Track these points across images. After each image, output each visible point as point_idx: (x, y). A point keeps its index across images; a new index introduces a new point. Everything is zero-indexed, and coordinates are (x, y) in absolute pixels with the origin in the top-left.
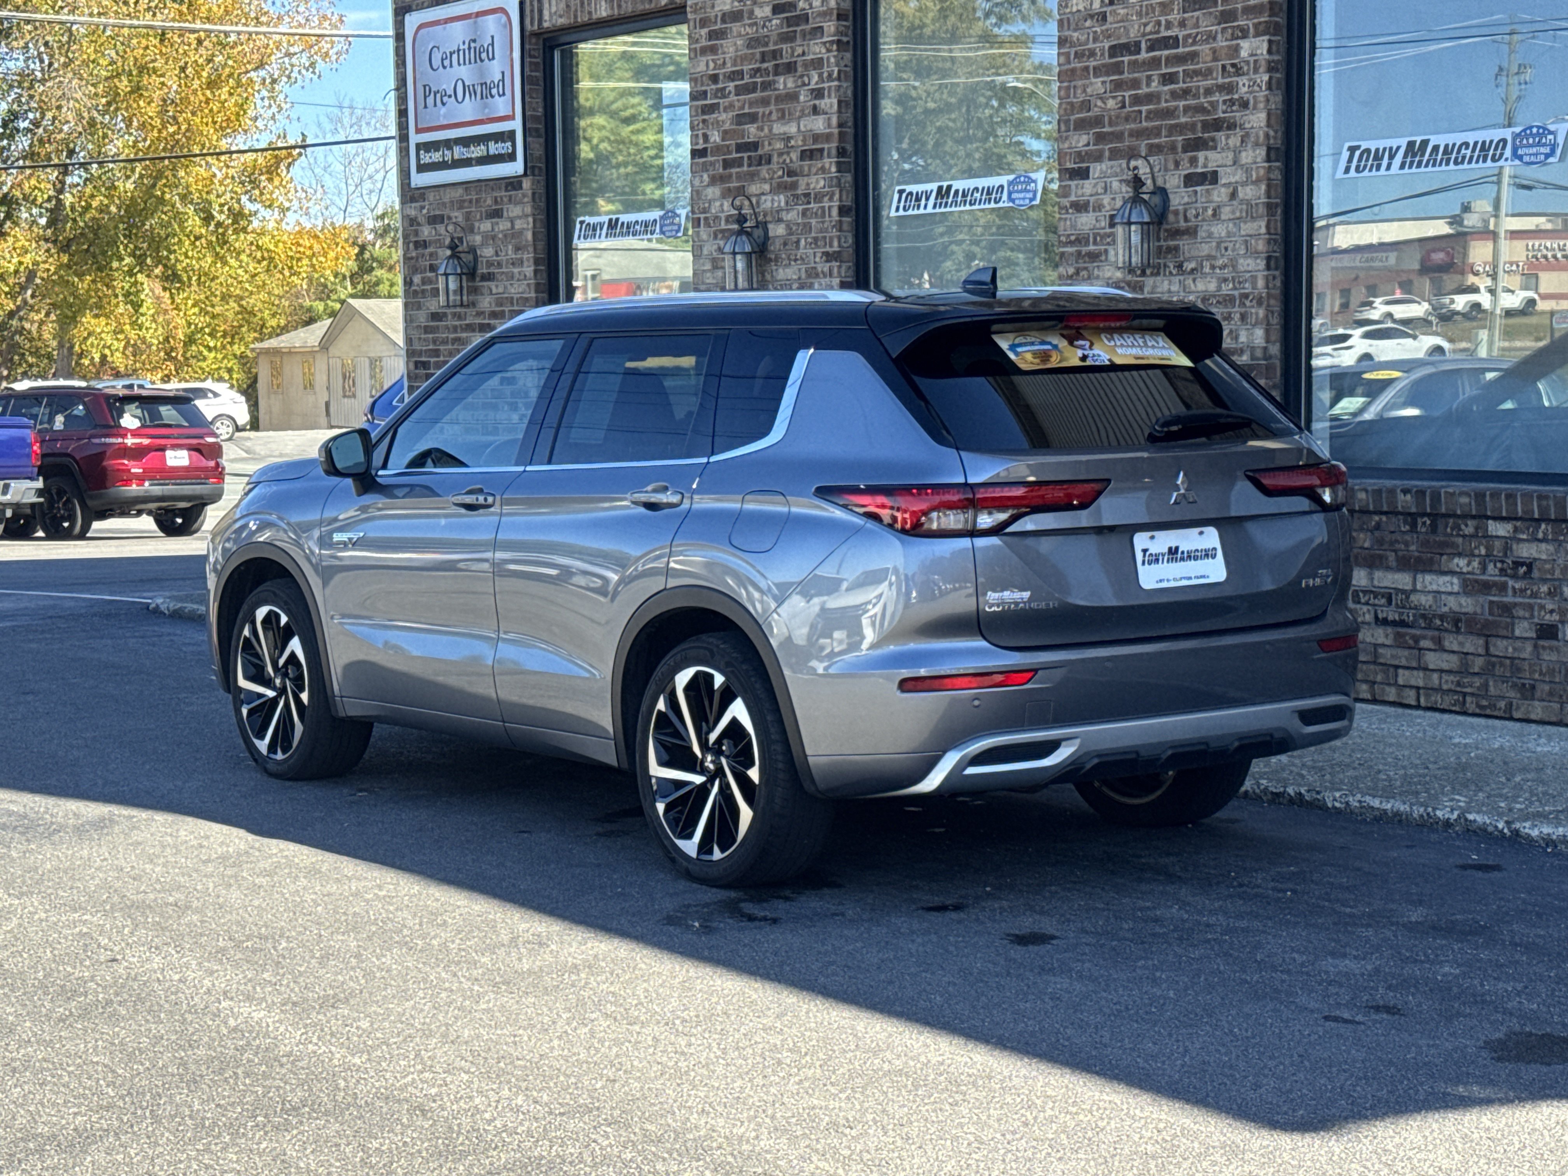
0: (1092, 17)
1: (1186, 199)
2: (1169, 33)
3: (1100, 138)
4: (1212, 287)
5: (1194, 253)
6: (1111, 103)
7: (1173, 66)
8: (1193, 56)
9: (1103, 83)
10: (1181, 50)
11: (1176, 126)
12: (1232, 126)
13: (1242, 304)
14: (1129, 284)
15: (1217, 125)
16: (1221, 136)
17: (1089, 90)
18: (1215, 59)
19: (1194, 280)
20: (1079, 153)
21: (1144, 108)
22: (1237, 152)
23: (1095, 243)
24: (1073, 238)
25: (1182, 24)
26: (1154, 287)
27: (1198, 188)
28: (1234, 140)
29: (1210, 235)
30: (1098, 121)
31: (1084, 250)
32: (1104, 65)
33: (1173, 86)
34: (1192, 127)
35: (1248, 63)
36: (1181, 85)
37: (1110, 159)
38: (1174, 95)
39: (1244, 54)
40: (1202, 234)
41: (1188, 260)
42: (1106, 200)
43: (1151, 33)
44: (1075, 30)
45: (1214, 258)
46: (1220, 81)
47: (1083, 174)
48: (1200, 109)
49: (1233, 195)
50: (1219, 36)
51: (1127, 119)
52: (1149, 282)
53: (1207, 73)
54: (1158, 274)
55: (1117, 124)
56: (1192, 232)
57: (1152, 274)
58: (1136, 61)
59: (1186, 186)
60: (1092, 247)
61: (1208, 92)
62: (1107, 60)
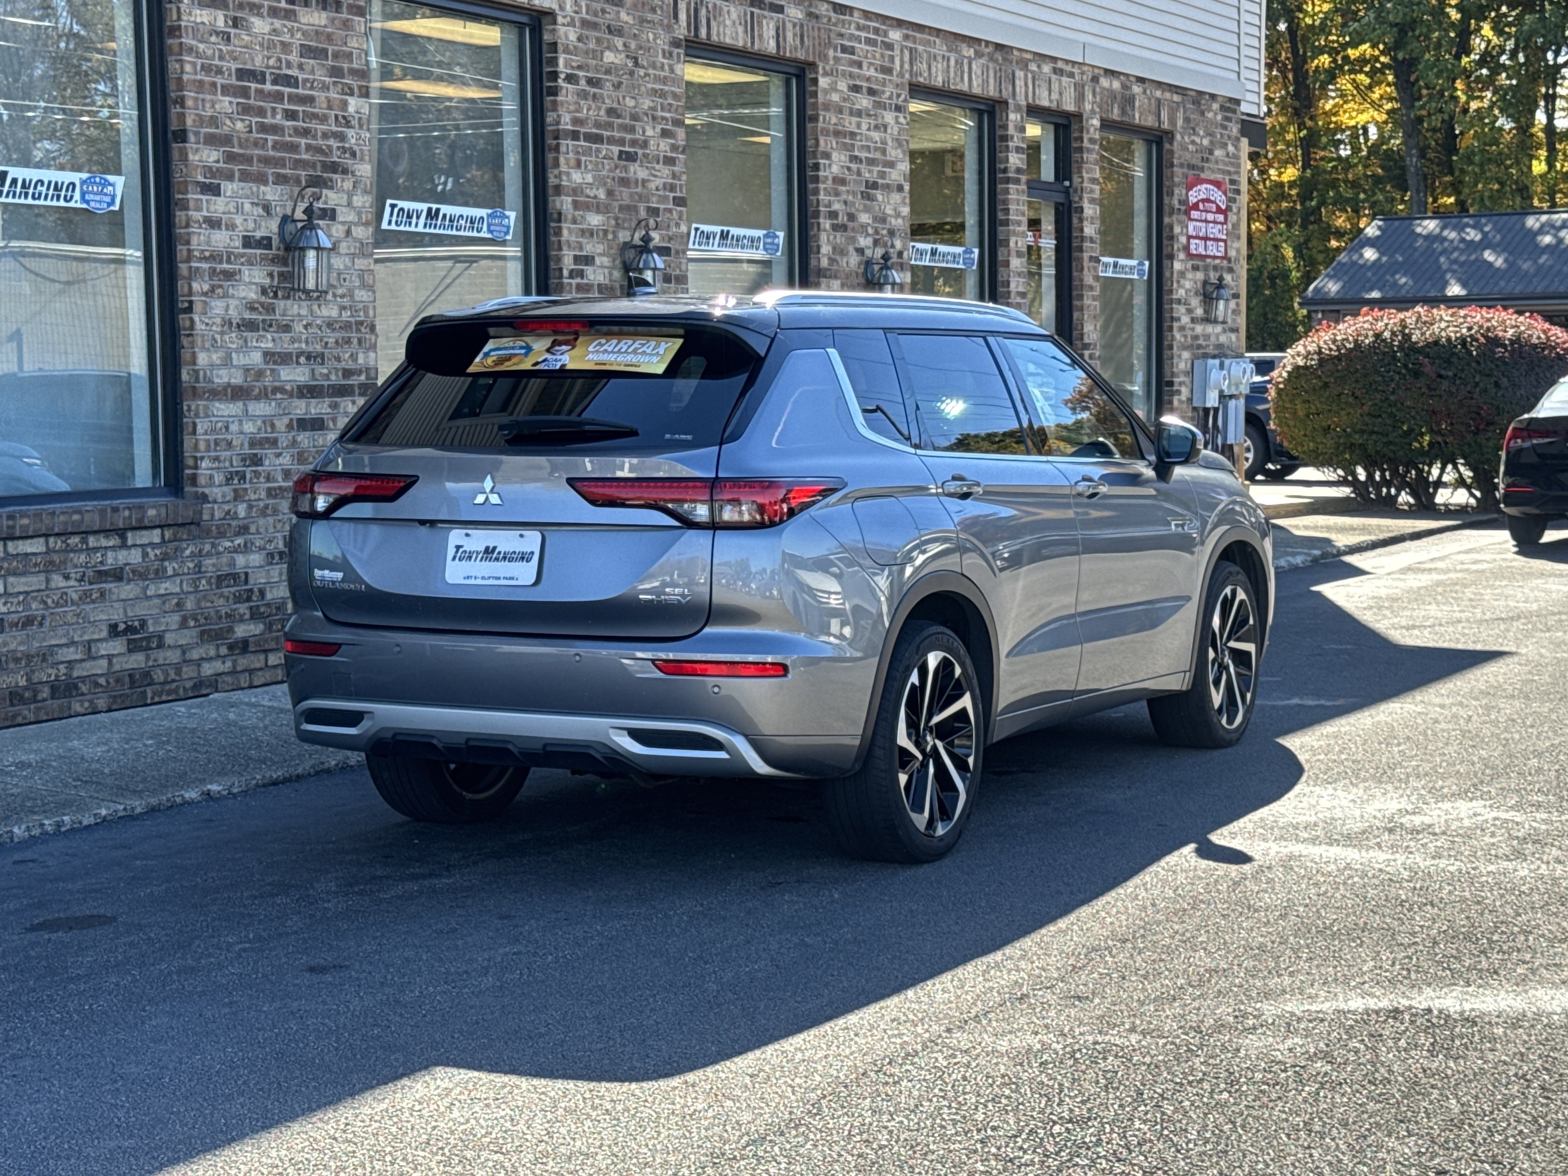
0: (217, 33)
2: (289, 72)
3: (230, 158)
4: (334, 313)
6: (239, 125)
7: (295, 104)
8: (310, 100)
9: (230, 103)
10: (300, 91)
11: (300, 161)
12: (345, 171)
13: (358, 331)
14: (262, 304)
15: (334, 168)
16: (338, 179)
17: (217, 106)
18: (330, 108)
20: (210, 168)
21: (270, 138)
22: (350, 196)
23: (229, 262)
24: (207, 254)
25: (301, 67)
28: (348, 185)
30: (227, 140)
31: (219, 267)
32: (231, 86)
33: (294, 123)
34: (314, 166)
36: (302, 123)
37: (240, 180)
38: (297, 132)
39: (351, 109)
42: (238, 220)
43: (274, 67)
44: (201, 42)
46: (334, 128)
47: (217, 191)
48: (319, 150)
49: (348, 233)
50: (331, 88)
51: (255, 144)
52: (281, 304)
53: (324, 119)
54: (288, 298)
55: (247, 148)
57: (284, 298)
58: (261, 91)
60: (225, 266)
61: (325, 136)
62: (234, 81)
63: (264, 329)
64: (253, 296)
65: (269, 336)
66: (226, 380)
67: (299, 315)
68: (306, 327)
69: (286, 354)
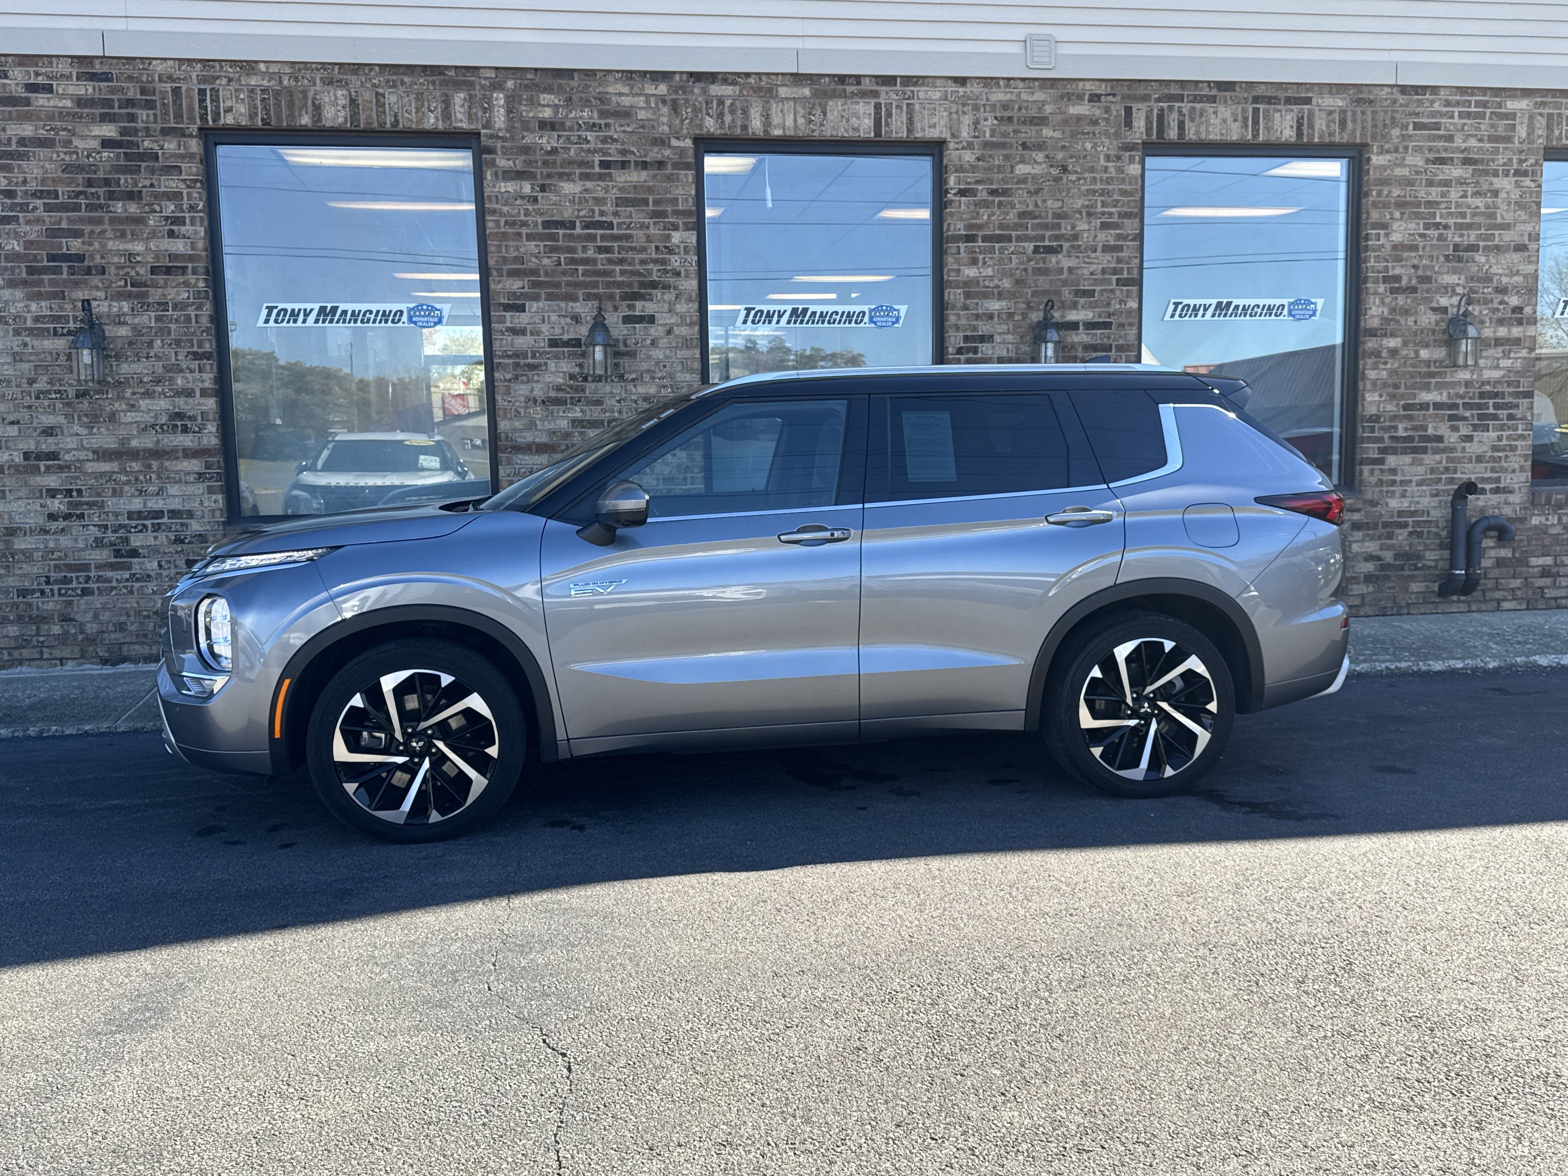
0: (522, 198)
1: (625, 332)
2: (603, 219)
3: (536, 284)
4: (653, 390)
5: (633, 368)
6: (546, 261)
7: (608, 241)
8: (628, 237)
9: (537, 246)
10: (615, 231)
11: (614, 282)
12: (666, 287)
14: (571, 387)
15: (654, 285)
16: (657, 293)
17: (522, 249)
18: (649, 241)
19: (635, 386)
20: (515, 293)
21: (580, 268)
22: (672, 305)
23: (534, 357)
25: (616, 214)
26: (596, 389)
27: (637, 326)
28: (670, 296)
29: (649, 357)
30: (532, 272)
31: (524, 361)
32: (537, 234)
33: (608, 255)
34: (630, 285)
35: (679, 247)
36: (616, 255)
37: (547, 300)
38: (612, 261)
39: (675, 240)
40: (641, 355)
41: (630, 372)
42: (544, 328)
43: (585, 216)
44: (504, 205)
45: (654, 372)
46: (654, 256)
47: (522, 309)
48: (636, 273)
49: (669, 332)
50: (652, 227)
51: (564, 273)
52: (591, 386)
53: (643, 250)
55: (553, 276)
56: (632, 354)
58: (570, 235)
59: (624, 323)
60: (530, 361)
61: (643, 262)
62: (540, 229)
63: (572, 404)
64: (561, 381)
65: (577, 409)
66: (530, 439)
67: (611, 393)
68: (619, 401)
69: (596, 421)
